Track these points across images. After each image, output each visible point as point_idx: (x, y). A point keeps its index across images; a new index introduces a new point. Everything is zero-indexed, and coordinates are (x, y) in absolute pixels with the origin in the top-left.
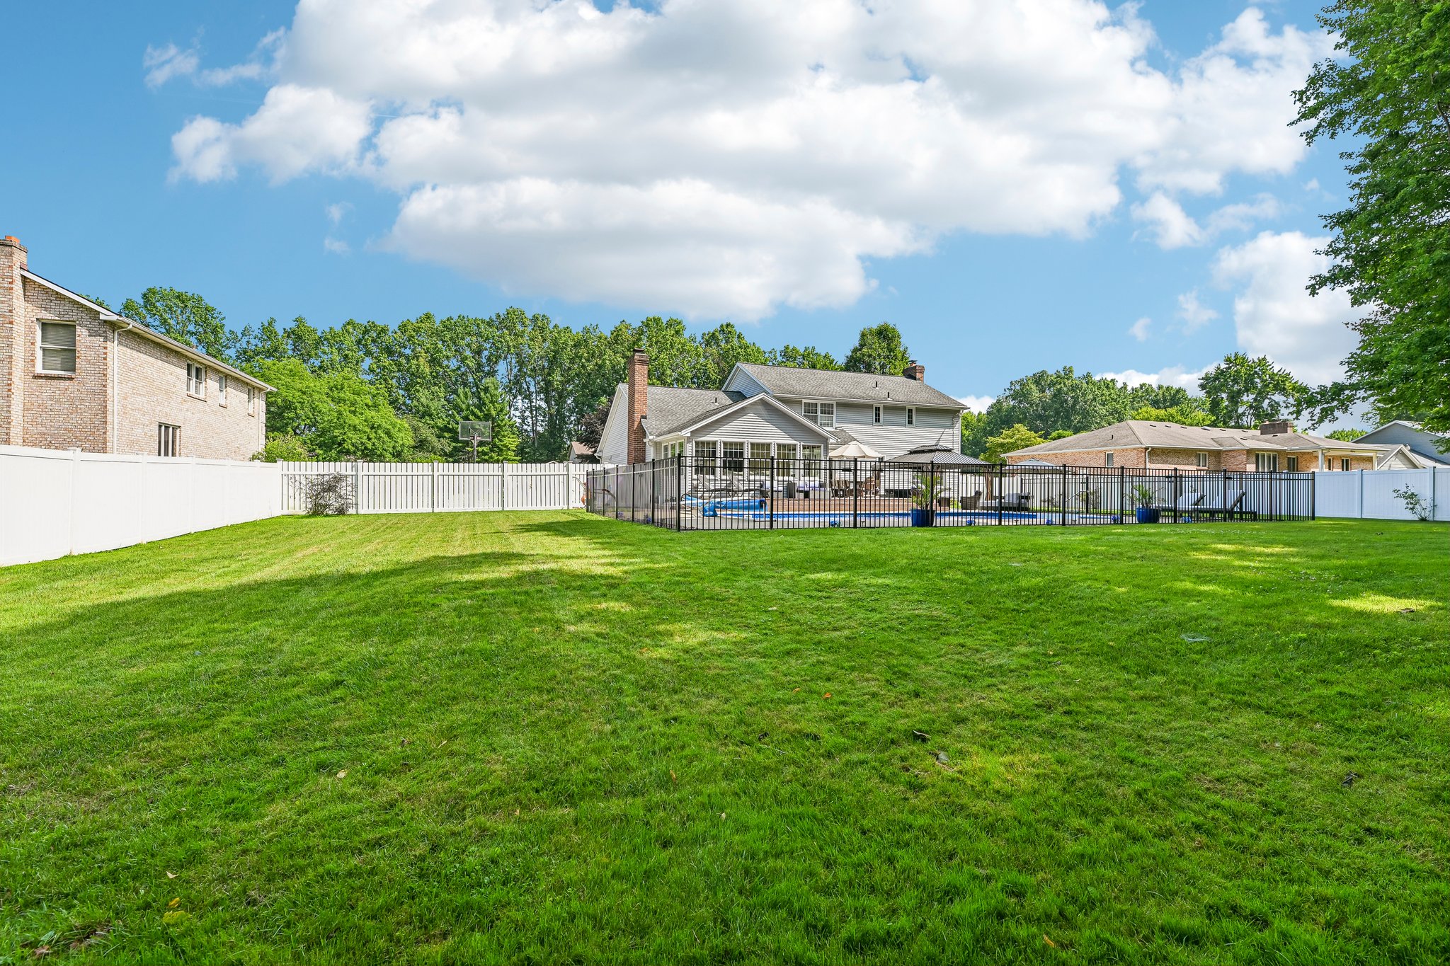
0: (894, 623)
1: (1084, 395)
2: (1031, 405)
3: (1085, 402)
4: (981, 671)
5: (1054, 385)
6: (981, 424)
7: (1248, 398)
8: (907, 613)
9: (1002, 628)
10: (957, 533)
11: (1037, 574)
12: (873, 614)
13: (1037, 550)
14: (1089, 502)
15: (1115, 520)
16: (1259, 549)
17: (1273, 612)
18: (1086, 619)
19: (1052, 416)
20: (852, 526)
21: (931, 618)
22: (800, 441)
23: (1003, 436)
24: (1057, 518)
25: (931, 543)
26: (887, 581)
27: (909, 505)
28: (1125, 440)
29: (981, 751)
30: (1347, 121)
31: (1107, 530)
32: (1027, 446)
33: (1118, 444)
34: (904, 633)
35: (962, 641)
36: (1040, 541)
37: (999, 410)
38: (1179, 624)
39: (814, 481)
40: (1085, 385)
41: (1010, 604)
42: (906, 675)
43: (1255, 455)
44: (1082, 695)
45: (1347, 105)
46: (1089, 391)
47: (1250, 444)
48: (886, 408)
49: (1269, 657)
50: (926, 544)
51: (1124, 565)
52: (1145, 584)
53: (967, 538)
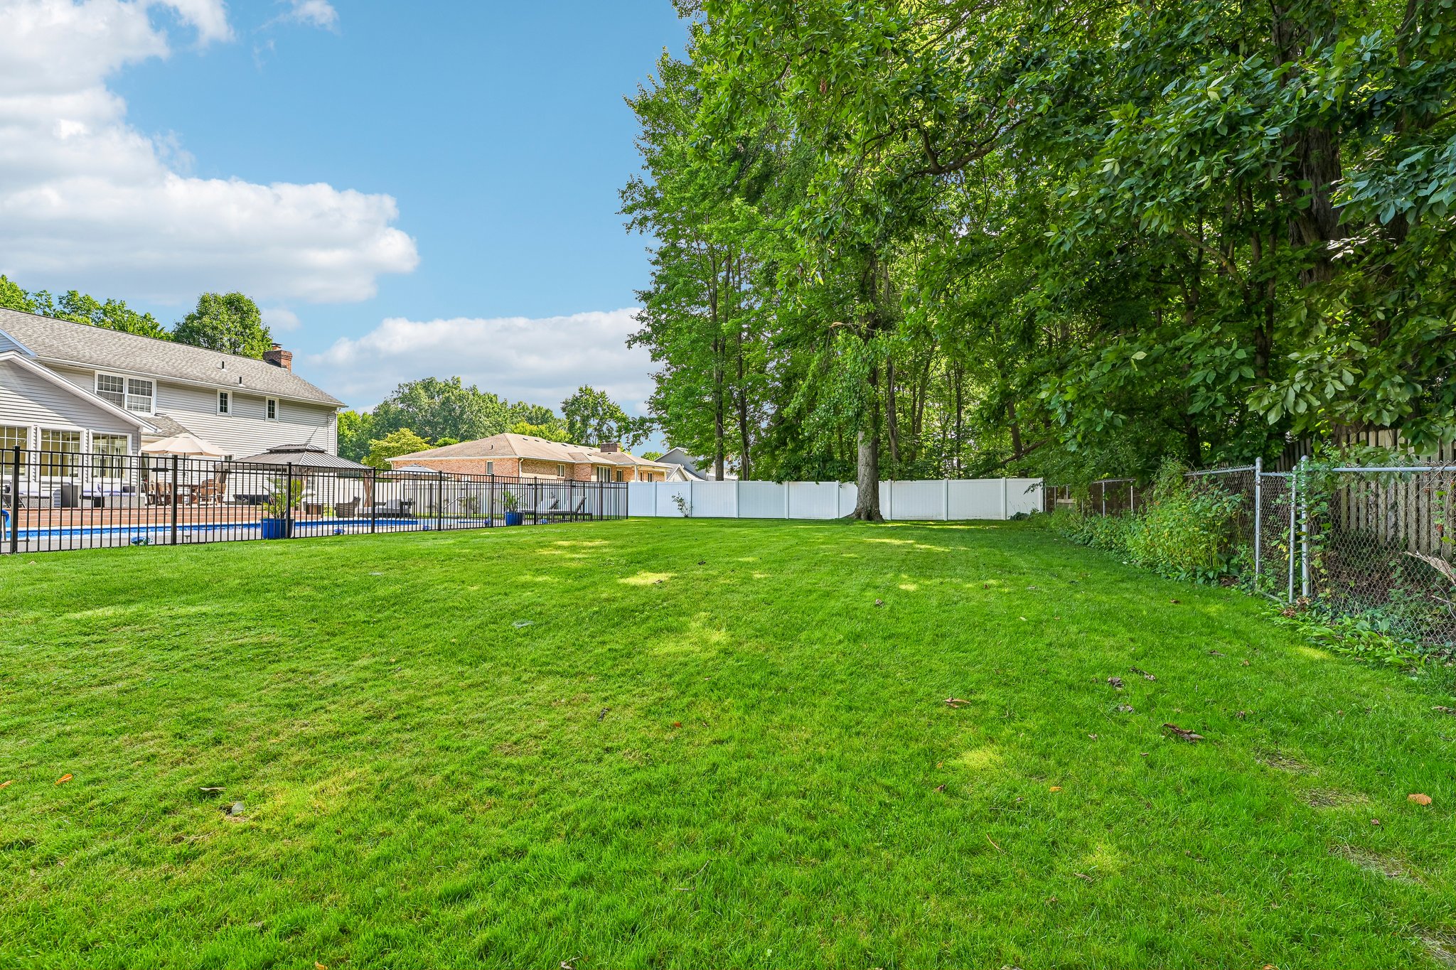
0: (203, 661)
1: (470, 405)
2: (420, 410)
3: (472, 413)
4: (310, 695)
5: (443, 393)
6: (366, 425)
7: (594, 422)
8: (225, 645)
9: (346, 644)
10: (319, 544)
11: (397, 581)
12: (174, 653)
13: (404, 557)
14: (470, 505)
15: (486, 524)
16: (586, 544)
17: (582, 593)
18: (436, 620)
19: (440, 423)
20: (168, 541)
21: (259, 645)
22: (88, 428)
23: (388, 439)
24: (433, 524)
25: (282, 558)
26: (204, 609)
27: (259, 514)
28: (502, 451)
29: (288, 785)
30: (649, 224)
31: (478, 533)
32: (414, 451)
33: (497, 454)
34: (217, 670)
35: (294, 666)
36: (410, 547)
37: (386, 412)
38: (513, 613)
39: (111, 484)
40: (471, 397)
41: (361, 616)
42: (207, 721)
43: (595, 467)
44: (415, 696)
45: (649, 213)
46: (474, 402)
47: (594, 459)
48: (235, 395)
49: (572, 630)
50: (273, 560)
51: (481, 565)
52: (495, 581)
53: (328, 549)
